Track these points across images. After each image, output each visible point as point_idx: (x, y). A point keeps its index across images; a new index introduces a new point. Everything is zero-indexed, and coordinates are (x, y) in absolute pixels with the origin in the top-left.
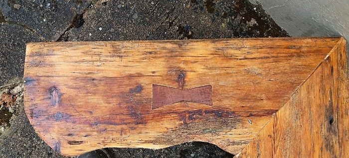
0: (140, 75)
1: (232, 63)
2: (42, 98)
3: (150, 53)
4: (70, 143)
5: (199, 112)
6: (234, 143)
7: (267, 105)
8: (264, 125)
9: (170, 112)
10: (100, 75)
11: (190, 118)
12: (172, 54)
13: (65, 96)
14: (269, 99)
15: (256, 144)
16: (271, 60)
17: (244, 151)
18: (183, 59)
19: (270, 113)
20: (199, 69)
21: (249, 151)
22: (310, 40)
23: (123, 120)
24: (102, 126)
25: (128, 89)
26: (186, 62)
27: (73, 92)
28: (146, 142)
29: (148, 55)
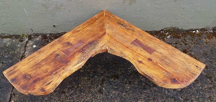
0: (54, 52)
1: (81, 32)
2: (23, 81)
3: (52, 45)
4: (47, 85)
5: (84, 47)
6: (103, 46)
7: (101, 33)
8: (106, 38)
9: (75, 53)
10: (40, 61)
11: (83, 50)
12: (60, 41)
13: (32, 74)
14: (100, 32)
15: (109, 42)
16: (91, 24)
17: (108, 46)
18: (65, 39)
19: (104, 34)
20: (73, 38)
21: (109, 45)
22: (96, 15)
23: (61, 66)
24: (55, 72)
25: (54, 57)
26: (66, 40)
27: (34, 71)
28: (75, 65)
29: (52, 46)
